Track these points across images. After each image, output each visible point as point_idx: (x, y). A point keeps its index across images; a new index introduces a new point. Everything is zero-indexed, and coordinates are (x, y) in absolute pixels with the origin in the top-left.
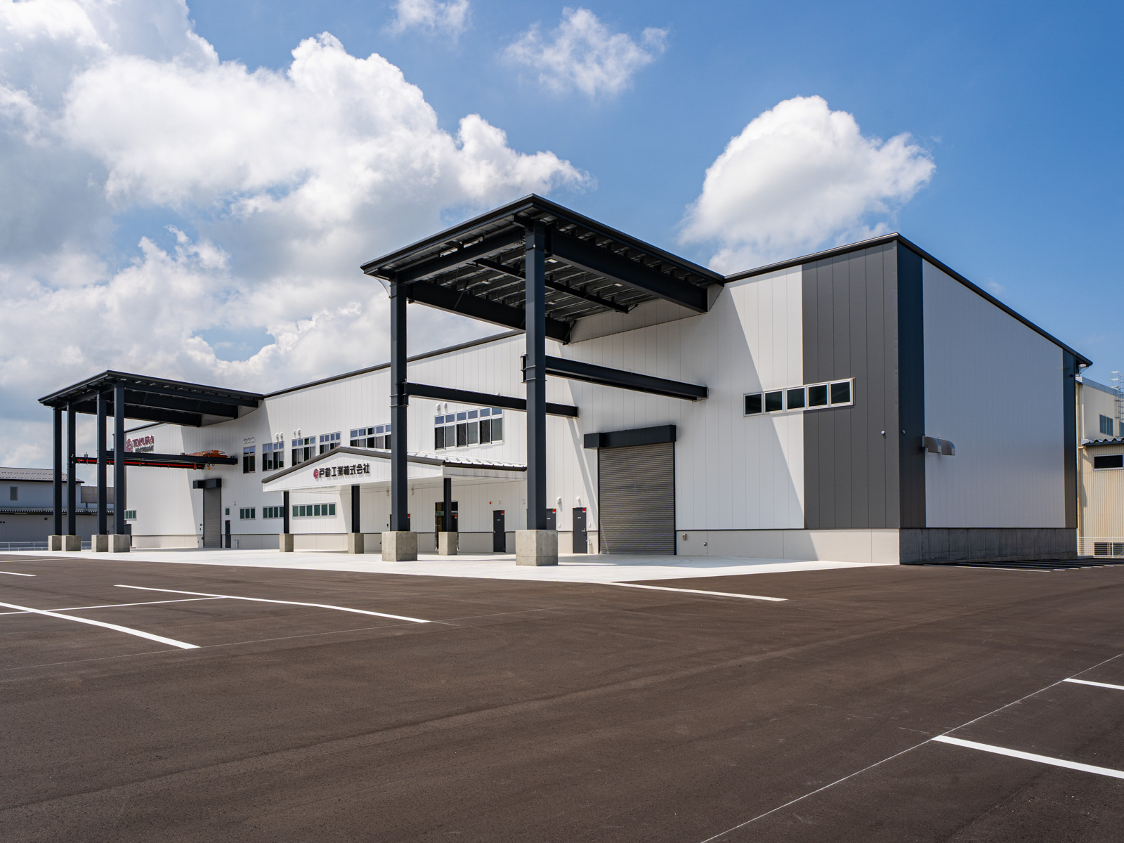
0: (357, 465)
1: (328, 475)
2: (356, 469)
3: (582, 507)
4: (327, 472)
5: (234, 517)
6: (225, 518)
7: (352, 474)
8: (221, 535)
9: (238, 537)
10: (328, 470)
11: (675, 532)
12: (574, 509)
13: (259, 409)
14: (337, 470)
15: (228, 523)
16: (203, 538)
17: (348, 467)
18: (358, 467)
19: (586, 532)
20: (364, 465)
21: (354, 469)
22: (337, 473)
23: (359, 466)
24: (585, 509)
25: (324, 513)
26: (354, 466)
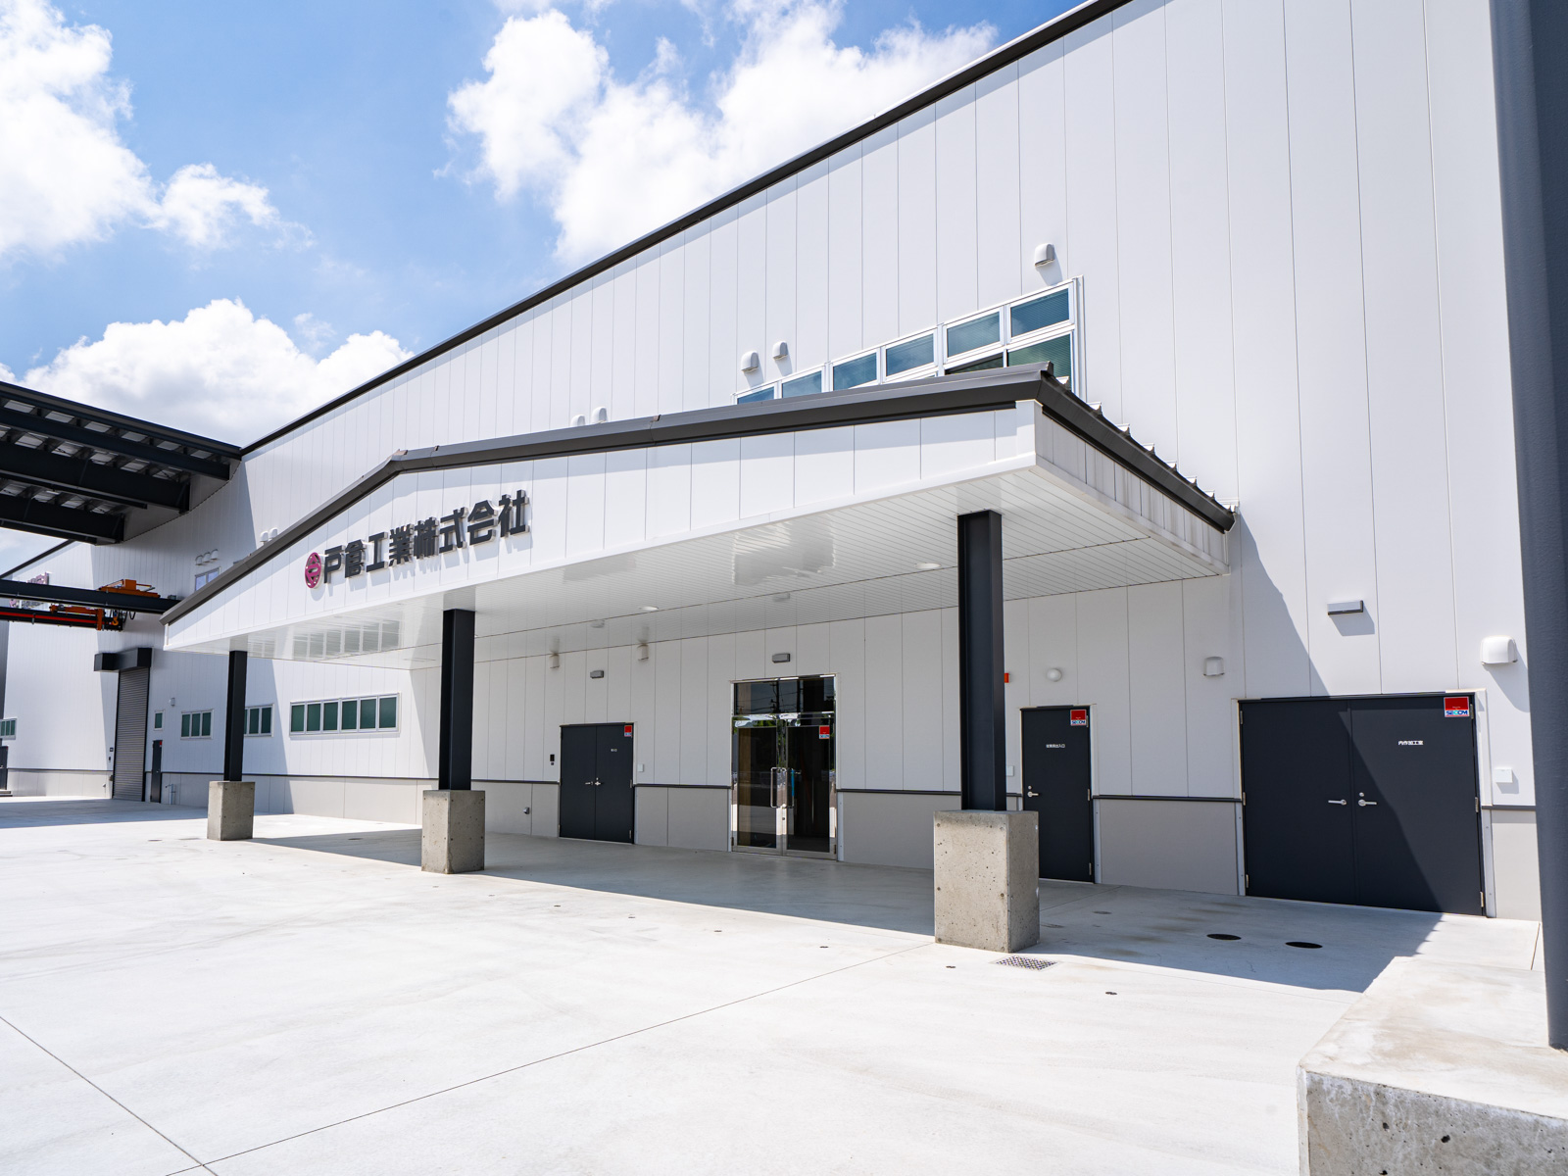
0: (470, 509)
1: (353, 569)
2: (466, 524)
4: (351, 559)
5: (169, 733)
6: (154, 734)
7: (448, 548)
8: (145, 774)
9: (175, 780)
10: (356, 548)
13: (230, 482)
14: (387, 545)
15: (157, 745)
16: (113, 779)
17: (431, 522)
18: (475, 515)
20: (505, 501)
21: (457, 529)
22: (386, 557)
23: (482, 510)
25: (368, 723)
26: (458, 516)
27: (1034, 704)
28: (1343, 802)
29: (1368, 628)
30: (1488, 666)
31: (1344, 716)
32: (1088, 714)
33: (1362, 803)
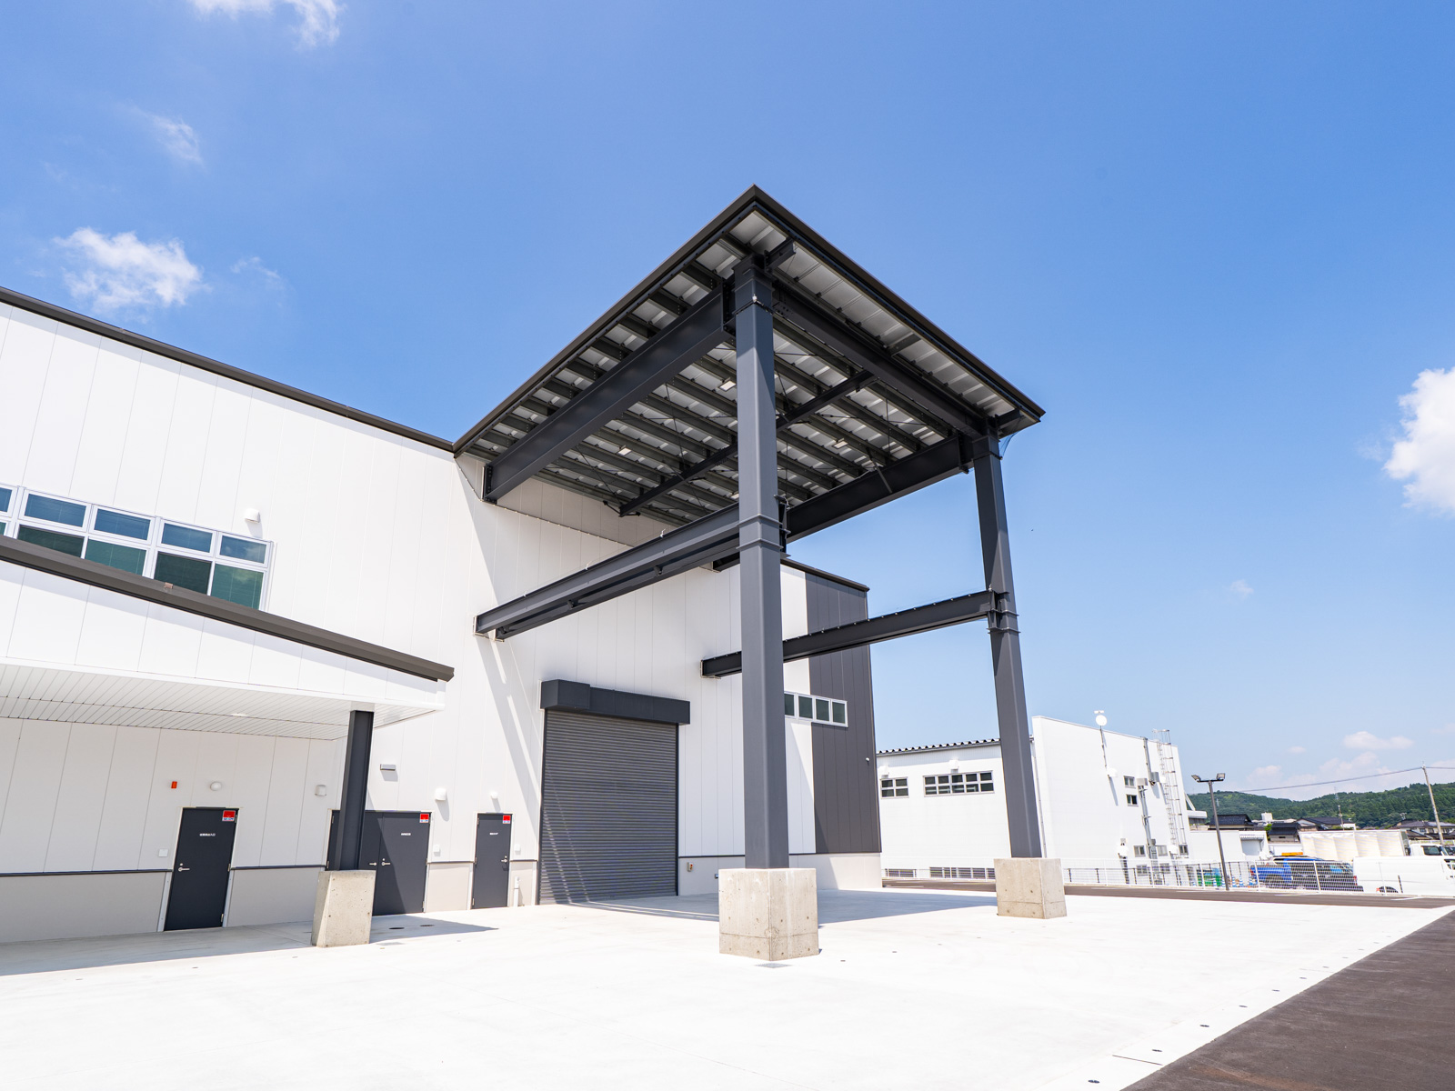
3: (501, 812)
11: (677, 858)
12: (481, 816)
19: (508, 864)
24: (509, 817)
27: (194, 805)
28: (375, 864)
29: (395, 779)
30: (437, 801)
31: (380, 820)
32: (237, 814)
33: (384, 864)
